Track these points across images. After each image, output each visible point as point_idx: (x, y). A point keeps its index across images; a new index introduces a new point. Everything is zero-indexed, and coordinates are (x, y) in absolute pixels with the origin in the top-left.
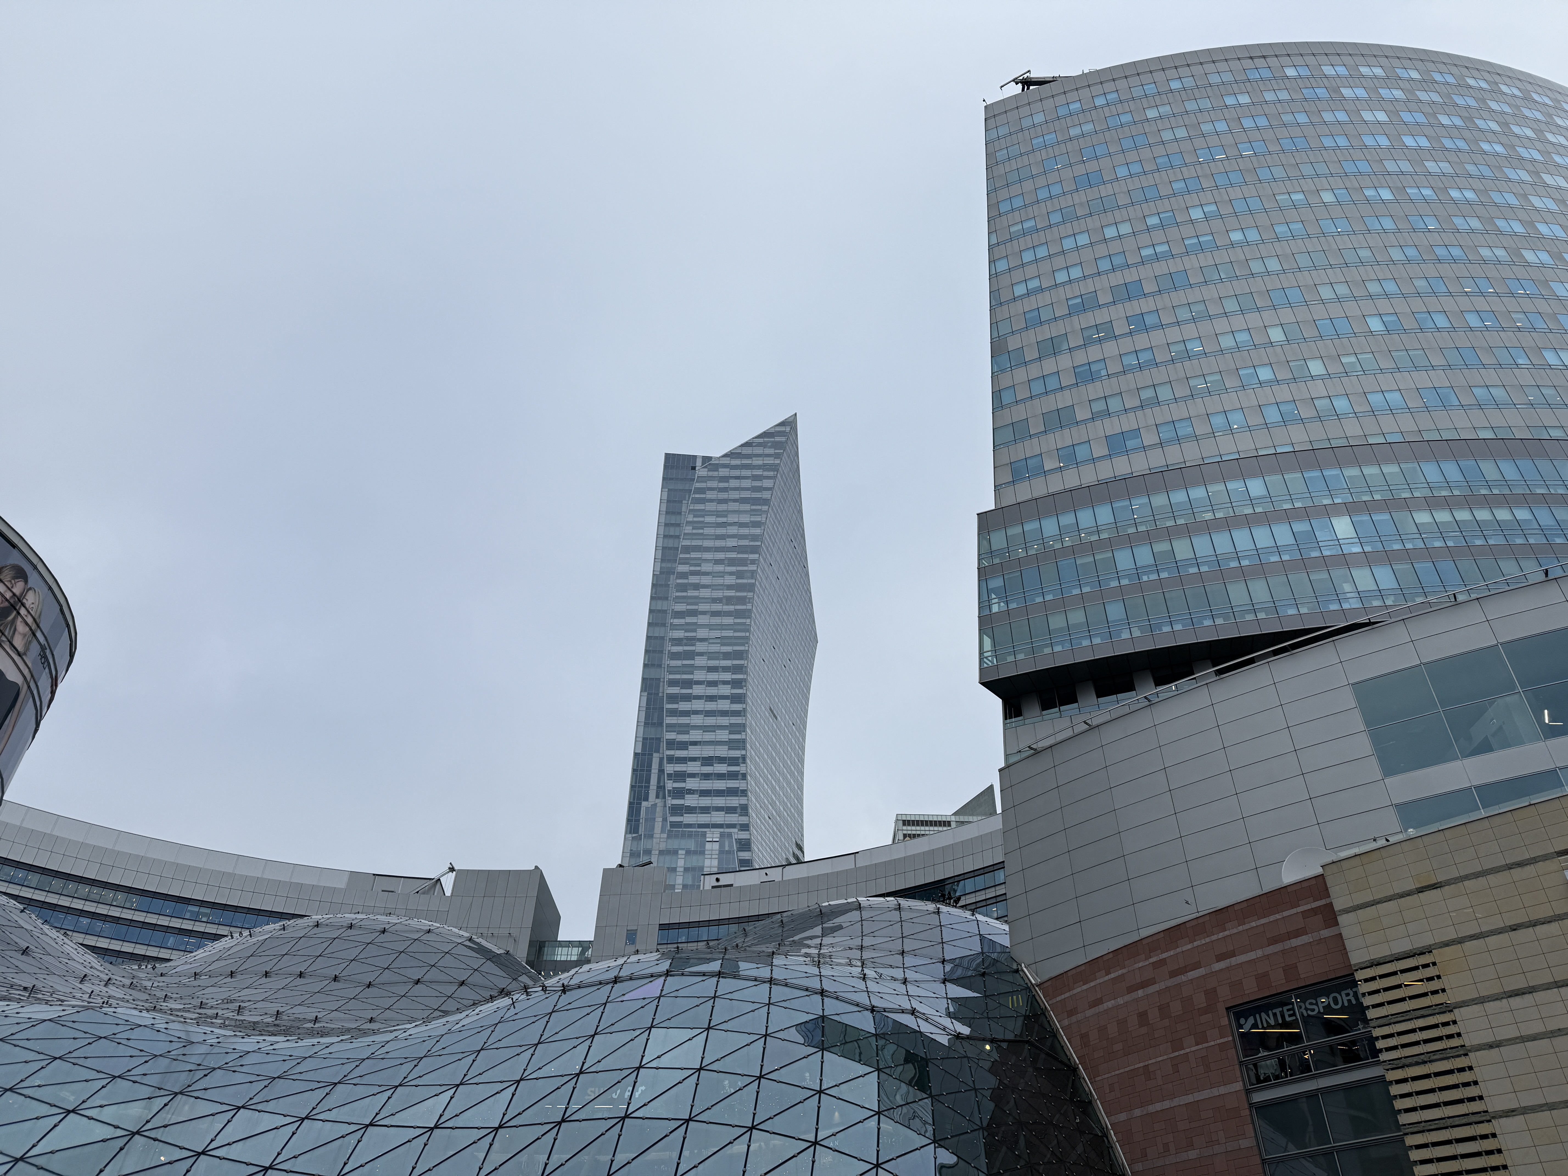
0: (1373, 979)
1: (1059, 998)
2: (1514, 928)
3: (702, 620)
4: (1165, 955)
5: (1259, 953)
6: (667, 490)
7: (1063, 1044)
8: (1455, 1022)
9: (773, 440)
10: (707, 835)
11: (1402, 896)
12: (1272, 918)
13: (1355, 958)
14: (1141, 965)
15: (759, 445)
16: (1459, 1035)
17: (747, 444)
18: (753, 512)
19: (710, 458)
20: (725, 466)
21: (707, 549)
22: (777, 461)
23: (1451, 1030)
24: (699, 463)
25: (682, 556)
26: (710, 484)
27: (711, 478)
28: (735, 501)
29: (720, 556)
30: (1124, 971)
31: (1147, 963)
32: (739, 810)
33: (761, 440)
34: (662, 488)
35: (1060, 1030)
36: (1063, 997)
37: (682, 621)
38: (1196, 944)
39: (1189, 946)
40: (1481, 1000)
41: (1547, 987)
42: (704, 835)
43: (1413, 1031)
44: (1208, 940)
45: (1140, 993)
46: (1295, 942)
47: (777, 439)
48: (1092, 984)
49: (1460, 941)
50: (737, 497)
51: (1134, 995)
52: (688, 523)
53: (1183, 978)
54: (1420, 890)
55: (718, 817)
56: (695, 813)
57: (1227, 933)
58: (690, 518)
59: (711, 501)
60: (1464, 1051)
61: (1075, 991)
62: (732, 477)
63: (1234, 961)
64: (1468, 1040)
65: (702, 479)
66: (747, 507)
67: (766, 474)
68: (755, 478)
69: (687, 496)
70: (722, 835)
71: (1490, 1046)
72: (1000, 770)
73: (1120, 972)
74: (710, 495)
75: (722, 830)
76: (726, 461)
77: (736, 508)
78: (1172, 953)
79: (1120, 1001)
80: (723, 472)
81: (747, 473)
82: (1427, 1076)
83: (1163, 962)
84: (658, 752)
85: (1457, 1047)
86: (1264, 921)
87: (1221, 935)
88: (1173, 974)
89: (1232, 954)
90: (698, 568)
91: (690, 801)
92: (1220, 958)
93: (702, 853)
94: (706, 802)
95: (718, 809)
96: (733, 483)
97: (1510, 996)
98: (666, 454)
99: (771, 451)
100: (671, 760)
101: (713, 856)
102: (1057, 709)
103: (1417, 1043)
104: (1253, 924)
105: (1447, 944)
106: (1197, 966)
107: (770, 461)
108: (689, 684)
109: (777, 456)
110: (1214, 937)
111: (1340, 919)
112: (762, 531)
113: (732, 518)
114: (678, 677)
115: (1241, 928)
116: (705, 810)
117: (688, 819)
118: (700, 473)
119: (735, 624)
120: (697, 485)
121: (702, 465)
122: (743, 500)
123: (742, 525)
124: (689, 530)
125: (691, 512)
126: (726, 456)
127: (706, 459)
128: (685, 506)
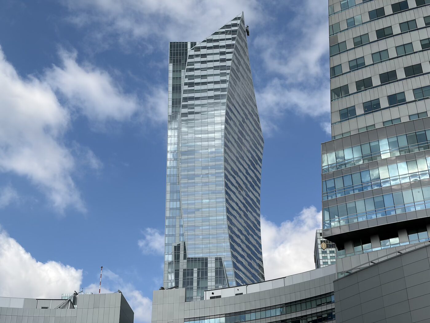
6: (172, 64)
9: (230, 29)
15: (223, 33)
17: (216, 33)
18: (222, 75)
19: (195, 44)
20: (204, 48)
21: (198, 99)
22: (234, 42)
24: (189, 46)
25: (183, 103)
26: (197, 59)
27: (197, 56)
28: (211, 68)
33: (224, 30)
47: (233, 28)
50: (212, 66)
52: (186, 84)
58: (187, 81)
59: (197, 69)
62: (209, 54)
65: (191, 57)
66: (218, 72)
67: (228, 50)
68: (222, 53)
69: (184, 68)
74: (197, 66)
76: (205, 44)
77: (212, 73)
80: (203, 51)
81: (217, 51)
90: (192, 110)
91: (198, 241)
94: (206, 241)
96: (209, 58)
98: (171, 43)
99: (230, 36)
107: (230, 42)
109: (233, 39)
112: (228, 86)
113: (210, 79)
114: (187, 173)
120: (189, 60)
121: (191, 48)
122: (215, 68)
123: (216, 83)
124: (186, 88)
125: (186, 77)
126: (204, 41)
127: (193, 44)
128: (184, 73)
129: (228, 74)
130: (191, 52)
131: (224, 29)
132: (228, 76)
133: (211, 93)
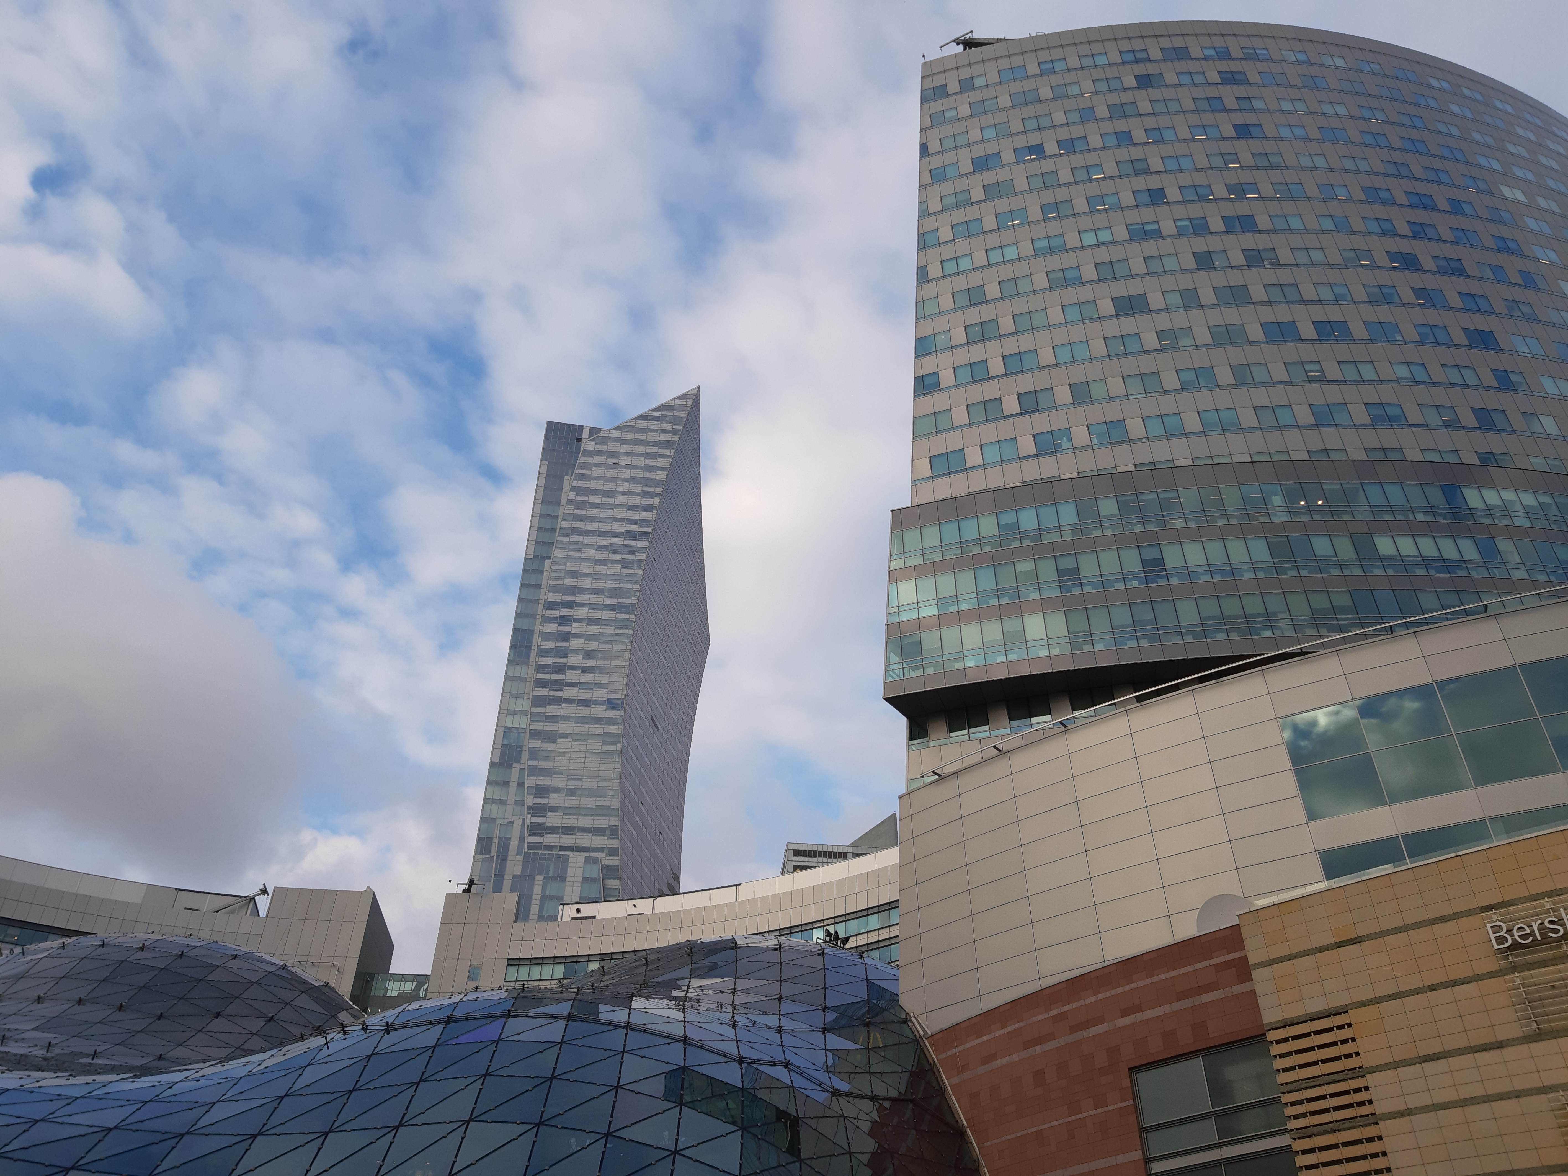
0: (1286, 1040)
1: (949, 1053)
2: (1433, 988)
3: (578, 613)
4: (1066, 1008)
5: (1167, 1009)
6: (547, 462)
7: (951, 1104)
8: (1367, 1088)
9: (672, 413)
10: (570, 860)
11: (1320, 950)
12: (1183, 970)
13: (1269, 1017)
14: (1039, 1017)
15: (656, 418)
16: (1370, 1102)
17: (642, 417)
18: (645, 494)
19: (598, 430)
20: (615, 440)
21: (590, 533)
22: (676, 438)
23: (1362, 1096)
24: (585, 434)
25: (560, 539)
26: (599, 459)
27: (599, 453)
28: (625, 480)
29: (605, 541)
30: (1021, 1024)
31: (1047, 1016)
32: (608, 832)
33: (658, 413)
34: (541, 461)
35: (949, 1088)
36: (954, 1051)
37: (555, 613)
38: (1101, 996)
39: (1093, 999)
40: (1395, 1065)
41: (1462, 1051)
42: (566, 858)
43: (1324, 1097)
44: (1113, 992)
45: (1038, 1049)
46: (1206, 998)
47: (677, 413)
48: (987, 1038)
49: (1377, 1001)
50: (628, 476)
51: (1031, 1052)
52: (570, 502)
53: (1085, 1034)
54: (1339, 945)
55: (584, 840)
56: (557, 834)
57: (1134, 985)
58: (572, 496)
59: (597, 478)
60: (1374, 1119)
61: (968, 1045)
62: (624, 453)
63: (1139, 1017)
64: (1380, 1108)
65: (588, 453)
66: (638, 488)
67: (662, 451)
68: (649, 455)
69: (570, 473)
70: (587, 860)
71: (1401, 1114)
72: (900, 797)
73: (1017, 1026)
74: (597, 471)
75: (587, 854)
76: (616, 434)
77: (626, 489)
78: (1074, 1005)
79: (1016, 1057)
80: (613, 447)
81: (641, 449)
82: (1335, 1146)
83: (1063, 1016)
84: (519, 762)
85: (1367, 1115)
86: (1173, 973)
87: (1128, 988)
88: (1074, 1029)
89: (1138, 1009)
90: (577, 554)
91: (552, 819)
92: (1125, 1013)
93: (563, 879)
94: (570, 821)
95: (584, 830)
96: (624, 460)
97: (1425, 1061)
98: (549, 422)
99: (669, 427)
100: (534, 771)
101: (576, 884)
102: (965, 732)
103: (1327, 1111)
104: (1163, 977)
105: (1363, 1004)
106: (1100, 1021)
107: (667, 437)
108: (559, 685)
109: (676, 432)
110: (1120, 990)
111: (1255, 974)
112: (654, 516)
113: (620, 499)
114: (547, 676)
115: (1148, 981)
116: (569, 830)
117: (549, 839)
118: (586, 446)
119: (617, 619)
120: (583, 459)
121: (589, 437)
122: (633, 480)
123: (631, 508)
124: (570, 509)
125: (573, 489)
126: (617, 428)
127: (594, 431)
128: (567, 482)
129: (657, 495)
130: (587, 444)
131: (660, 413)
132: (657, 499)
133: (619, 527)
